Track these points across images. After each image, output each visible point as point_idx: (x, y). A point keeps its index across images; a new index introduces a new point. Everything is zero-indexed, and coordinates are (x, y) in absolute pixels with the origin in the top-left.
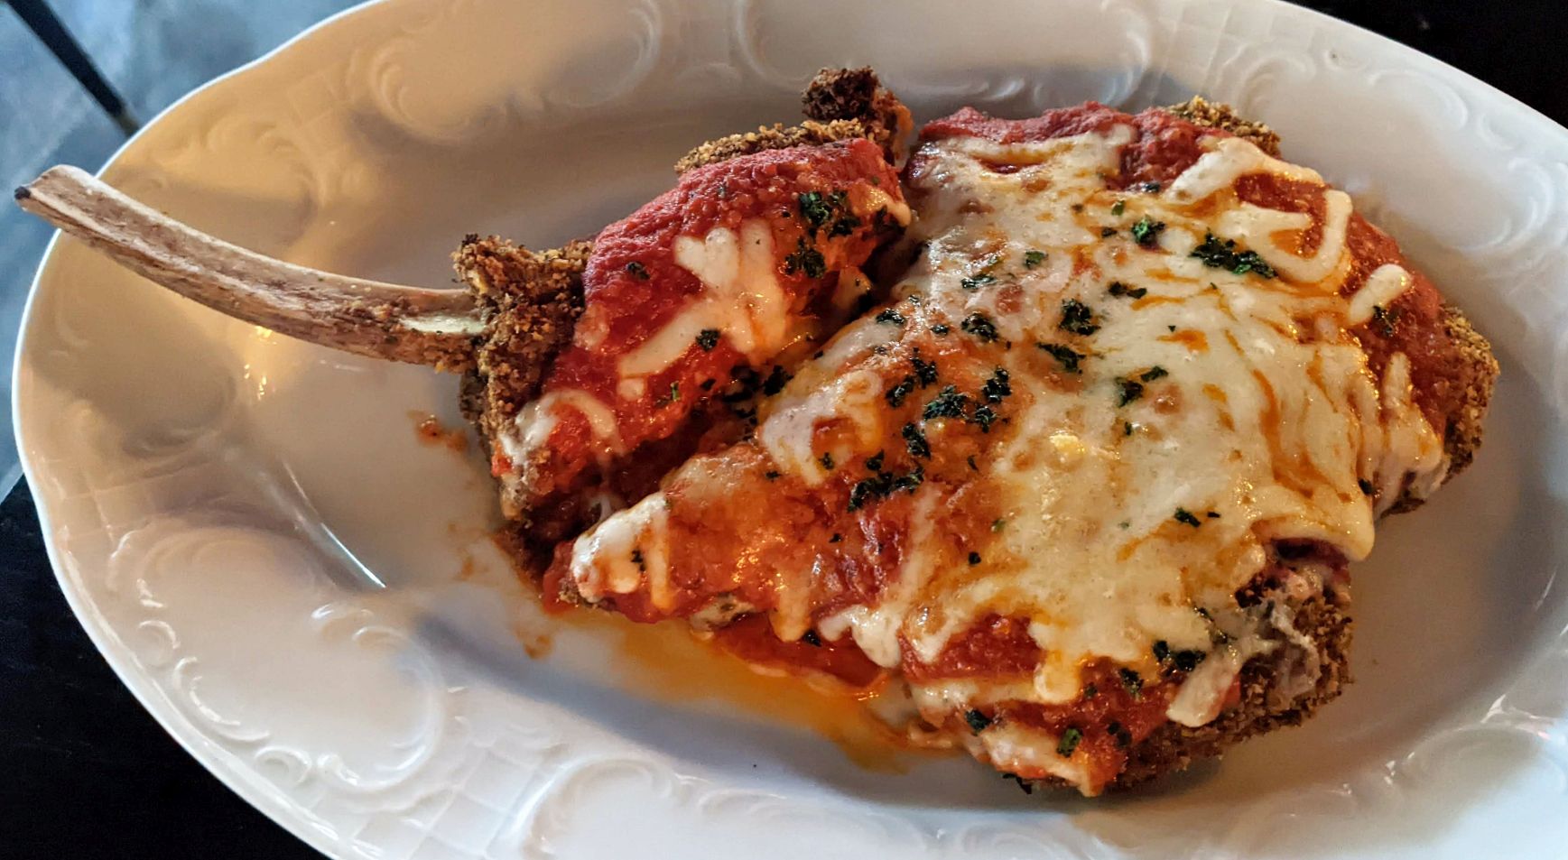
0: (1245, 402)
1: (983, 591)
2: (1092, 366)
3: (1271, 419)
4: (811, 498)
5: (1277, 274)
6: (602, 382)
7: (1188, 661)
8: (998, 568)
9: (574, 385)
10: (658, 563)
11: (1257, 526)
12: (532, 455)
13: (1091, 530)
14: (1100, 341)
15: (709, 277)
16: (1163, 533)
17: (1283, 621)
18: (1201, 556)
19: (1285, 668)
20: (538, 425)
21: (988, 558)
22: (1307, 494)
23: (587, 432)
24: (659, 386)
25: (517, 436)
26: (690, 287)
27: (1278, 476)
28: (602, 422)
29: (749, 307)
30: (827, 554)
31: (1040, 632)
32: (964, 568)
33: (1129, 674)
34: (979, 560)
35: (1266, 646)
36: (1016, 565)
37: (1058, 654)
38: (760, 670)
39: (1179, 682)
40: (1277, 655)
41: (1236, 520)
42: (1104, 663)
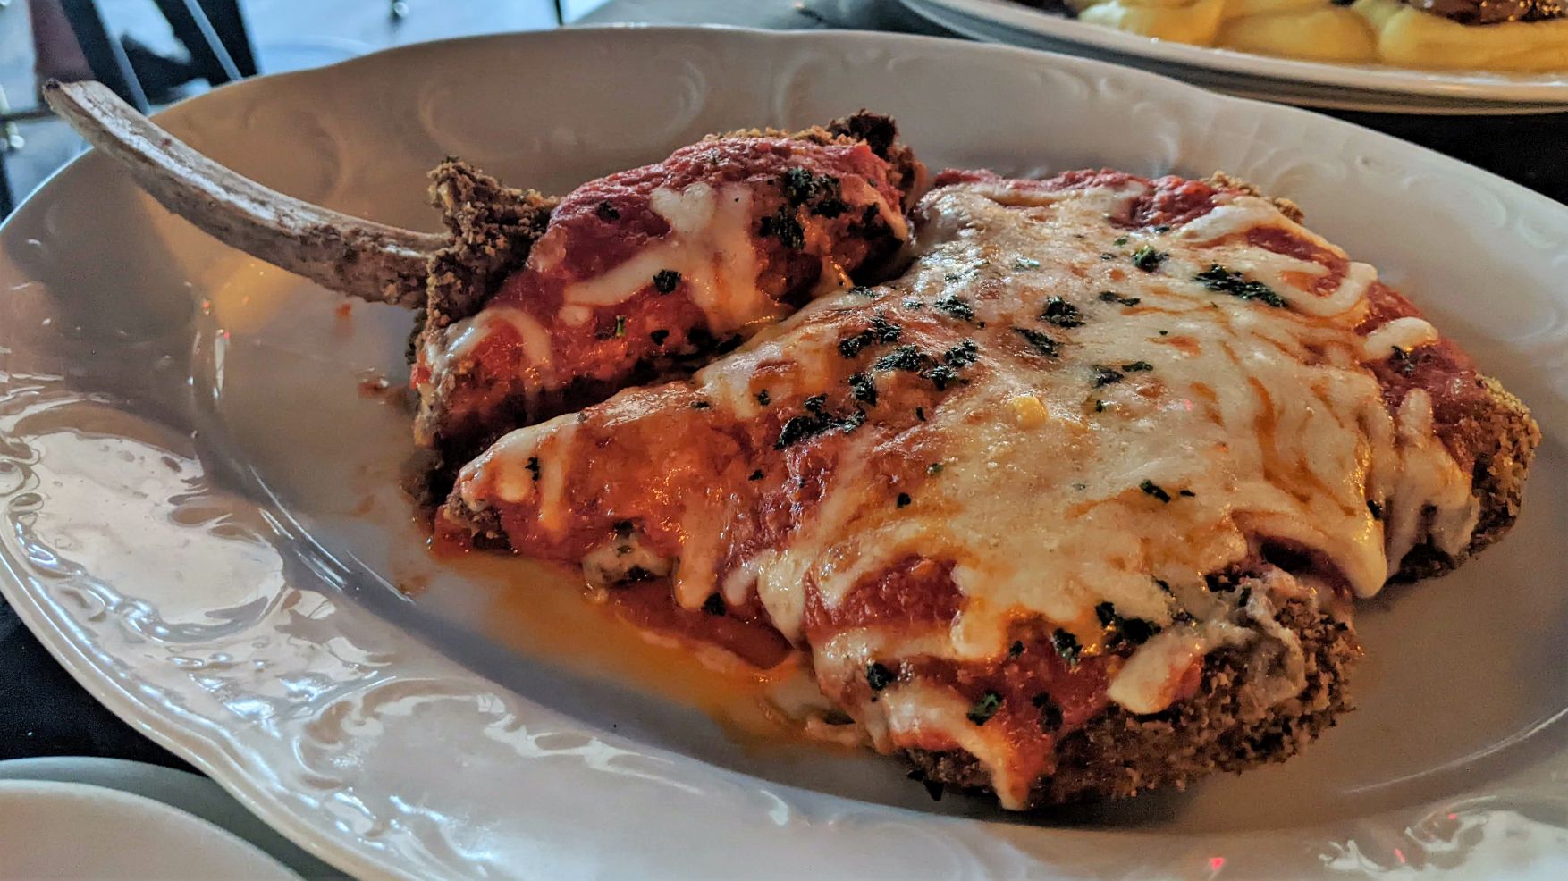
0: (1236, 402)
1: (907, 531)
2: (1070, 352)
3: (1266, 422)
4: (739, 432)
5: (1286, 305)
6: (546, 305)
7: (1134, 633)
8: (929, 510)
9: (515, 304)
10: (555, 475)
11: (1236, 515)
12: (453, 364)
13: (1043, 484)
14: (1082, 334)
15: (678, 224)
16: (1124, 500)
17: (1259, 608)
18: (1166, 530)
19: (1260, 662)
20: (467, 336)
21: (918, 501)
22: (1304, 499)
23: (518, 356)
24: (606, 322)
26: (659, 228)
27: (1268, 476)
28: (536, 345)
29: (717, 259)
30: (744, 493)
31: (964, 577)
32: (891, 508)
33: (1067, 639)
34: (908, 501)
35: (1238, 634)
36: (954, 508)
37: (982, 604)
39: (1126, 655)
40: (1250, 648)
41: (1214, 504)
42: (1037, 621)
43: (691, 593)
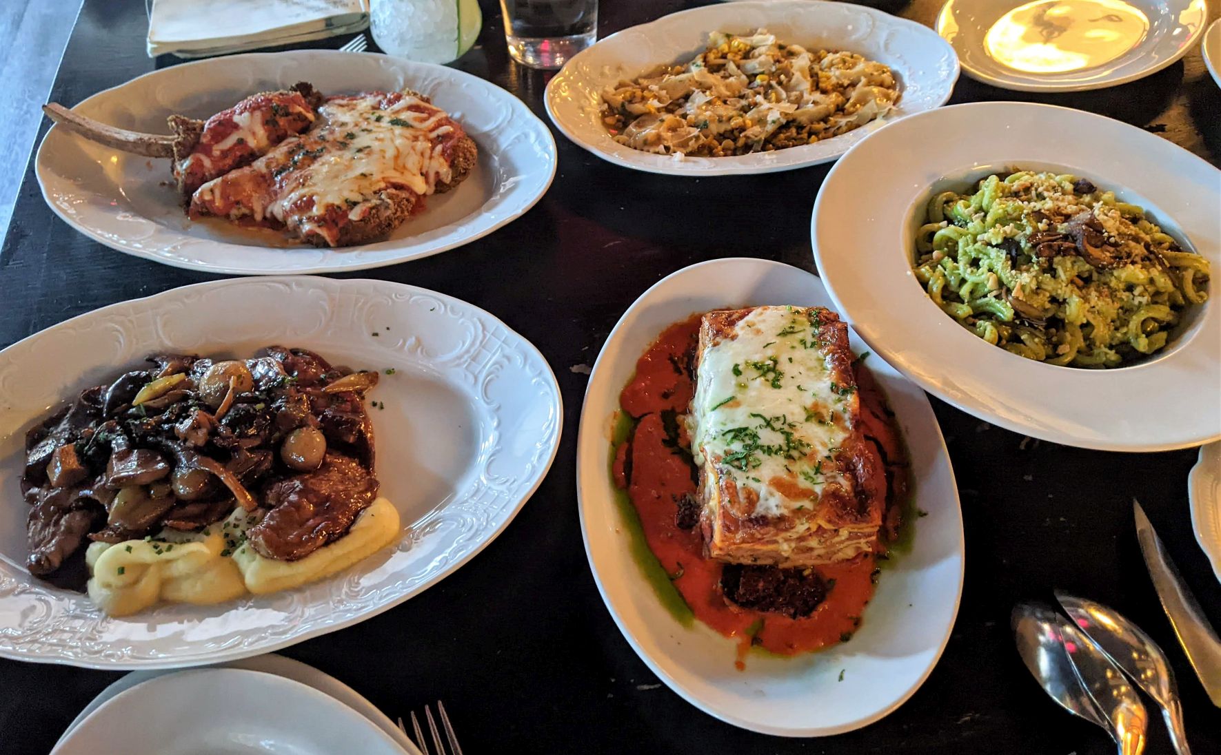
0: (390, 153)
1: (303, 191)
2: (351, 146)
3: (397, 157)
4: (263, 176)
5: (412, 127)
6: (208, 152)
7: (355, 204)
8: (309, 186)
9: (199, 152)
10: (217, 193)
11: (383, 178)
12: (185, 170)
13: (336, 177)
14: (355, 141)
15: (241, 124)
16: (356, 178)
17: (383, 196)
18: (365, 183)
19: (383, 208)
20: (187, 163)
21: (306, 184)
22: (402, 173)
23: (202, 166)
24: (224, 154)
25: (182, 165)
26: (236, 127)
27: (395, 169)
28: (207, 163)
29: (254, 134)
30: (266, 190)
31: (315, 199)
32: (300, 187)
33: (339, 207)
34: (304, 185)
35: (378, 202)
36: (315, 185)
37: (320, 203)
38: (250, 229)
39: (352, 209)
40: (380, 205)
41: (376, 177)
42: (332, 205)
43: (258, 217)
